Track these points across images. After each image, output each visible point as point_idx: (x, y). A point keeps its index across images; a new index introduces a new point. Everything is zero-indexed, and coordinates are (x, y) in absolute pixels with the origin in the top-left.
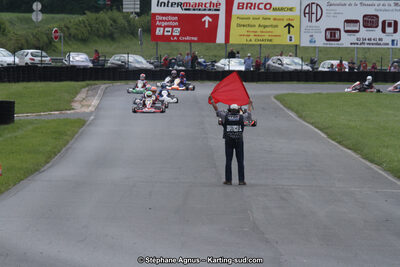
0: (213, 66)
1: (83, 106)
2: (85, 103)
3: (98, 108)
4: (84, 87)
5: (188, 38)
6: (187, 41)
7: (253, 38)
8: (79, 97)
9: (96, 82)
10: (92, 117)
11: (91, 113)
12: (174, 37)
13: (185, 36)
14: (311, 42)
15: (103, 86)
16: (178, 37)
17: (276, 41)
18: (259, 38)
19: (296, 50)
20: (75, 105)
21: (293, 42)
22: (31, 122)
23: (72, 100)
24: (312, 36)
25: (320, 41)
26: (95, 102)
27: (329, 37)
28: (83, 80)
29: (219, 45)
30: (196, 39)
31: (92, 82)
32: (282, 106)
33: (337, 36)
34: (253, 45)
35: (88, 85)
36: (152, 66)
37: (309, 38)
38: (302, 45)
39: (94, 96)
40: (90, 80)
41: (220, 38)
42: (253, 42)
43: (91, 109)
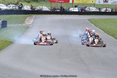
0: (69, 10)
2: (29, 21)
3: (33, 23)
4: (28, 16)
5: (61, 1)
6: (61, 2)
7: (81, 1)
8: (27, 20)
9: (32, 15)
10: (31, 26)
11: (31, 24)
12: (56, 1)
13: (60, 1)
14: (99, 2)
15: (34, 16)
16: (58, 1)
17: (88, 2)
18: (83, 1)
19: (94, 5)
20: (26, 22)
21: (93, 3)
24: (99, 1)
25: (102, 2)
26: (32, 21)
27: (104, 1)
28: (28, 14)
29: (71, 3)
30: (63, 1)
32: (90, 23)
33: (107, 1)
34: (81, 4)
35: (30, 16)
36: (49, 10)
37: (98, 1)
38: (96, 4)
39: (32, 19)
40: (30, 14)
41: (71, 1)
42: (81, 3)
43: (31, 23)
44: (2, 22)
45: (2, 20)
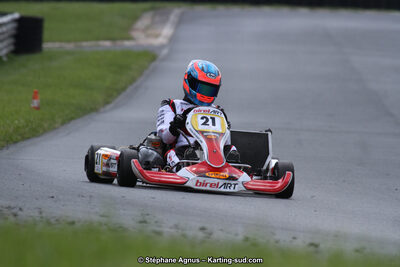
1: (148, 36)
2: (149, 32)
3: (173, 39)
4: (145, 11)
10: (165, 52)
11: (162, 47)
20: (135, 34)
22: (69, 53)
23: (129, 28)
26: (167, 31)
31: (158, 5)
35: (152, 9)
39: (164, 22)
43: (161, 40)
44: (14, 25)
45: (16, 15)
